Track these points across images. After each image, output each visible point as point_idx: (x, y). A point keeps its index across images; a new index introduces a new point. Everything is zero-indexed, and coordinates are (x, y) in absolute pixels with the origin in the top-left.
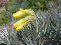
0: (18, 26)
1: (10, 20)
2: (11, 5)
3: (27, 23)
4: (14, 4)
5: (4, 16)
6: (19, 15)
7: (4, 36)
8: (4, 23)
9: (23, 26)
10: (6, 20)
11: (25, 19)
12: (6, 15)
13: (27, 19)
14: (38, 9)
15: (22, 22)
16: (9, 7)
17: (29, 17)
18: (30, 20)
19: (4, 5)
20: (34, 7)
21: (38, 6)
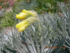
0: (20, 27)
1: (17, 22)
2: (19, 5)
3: (29, 24)
4: (22, 5)
5: (11, 18)
6: (22, 16)
7: (8, 39)
8: (10, 25)
9: (25, 27)
10: (12, 23)
11: (27, 20)
12: (12, 17)
13: (29, 20)
14: (47, 11)
15: (25, 23)
16: (17, 8)
17: (31, 18)
18: (32, 21)
19: (11, 5)
20: (43, 8)
21: (49, 8)
